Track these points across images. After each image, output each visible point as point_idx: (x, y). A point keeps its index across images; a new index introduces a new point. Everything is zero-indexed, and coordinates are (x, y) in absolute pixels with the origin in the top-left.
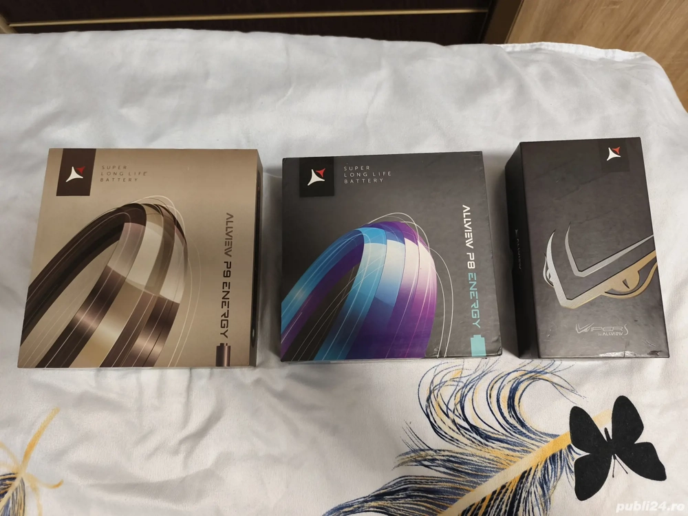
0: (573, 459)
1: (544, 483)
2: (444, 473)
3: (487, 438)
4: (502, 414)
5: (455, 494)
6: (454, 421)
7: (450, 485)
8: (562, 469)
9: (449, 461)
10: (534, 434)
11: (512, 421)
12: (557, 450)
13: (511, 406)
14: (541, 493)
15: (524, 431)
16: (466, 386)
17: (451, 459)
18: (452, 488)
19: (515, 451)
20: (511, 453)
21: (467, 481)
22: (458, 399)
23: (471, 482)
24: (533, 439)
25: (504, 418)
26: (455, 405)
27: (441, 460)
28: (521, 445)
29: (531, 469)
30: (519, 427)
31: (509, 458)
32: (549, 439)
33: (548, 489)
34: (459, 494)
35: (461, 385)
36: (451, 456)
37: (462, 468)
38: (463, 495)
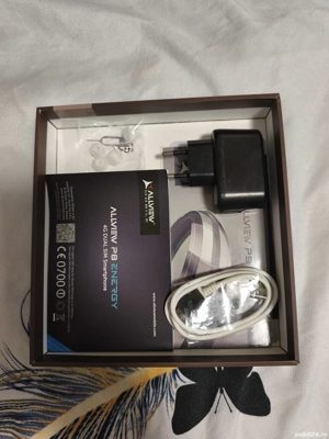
0: (176, 385)
1: (143, 406)
2: (38, 394)
5: (45, 418)
7: (42, 407)
8: (163, 395)
9: (45, 381)
14: (139, 416)
18: (44, 411)
21: (61, 403)
23: (66, 402)
27: (37, 381)
29: (131, 390)
33: (146, 414)
34: (49, 419)
36: (49, 376)
37: (58, 388)
38: (54, 419)
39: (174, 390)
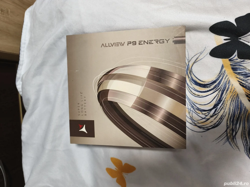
0: (237, 59)
3: (220, 100)
11: (212, 87)
12: (230, 67)
13: (204, 86)
15: (218, 82)
16: (193, 107)
17: (231, 120)
22: (200, 112)
24: (222, 78)
25: (210, 90)
26: (203, 114)
28: (226, 84)
29: (238, 81)
30: (216, 84)
32: (224, 70)
37: (237, 116)
39: (239, 60)
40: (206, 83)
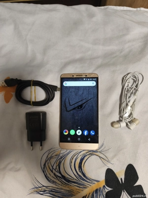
0: (105, 192)
3: (69, 181)
4: (76, 170)
6: (55, 174)
8: (100, 195)
10: (89, 180)
11: (80, 174)
12: (98, 188)
13: (80, 167)
15: (85, 178)
16: (61, 158)
17: (53, 190)
19: (80, 187)
20: (78, 188)
22: (58, 164)
24: (88, 182)
25: (77, 172)
26: (56, 166)
27: (48, 191)
28: (83, 185)
29: (86, 195)
30: (83, 177)
31: (77, 190)
32: (95, 182)
35: (60, 157)
40: (82, 168)
